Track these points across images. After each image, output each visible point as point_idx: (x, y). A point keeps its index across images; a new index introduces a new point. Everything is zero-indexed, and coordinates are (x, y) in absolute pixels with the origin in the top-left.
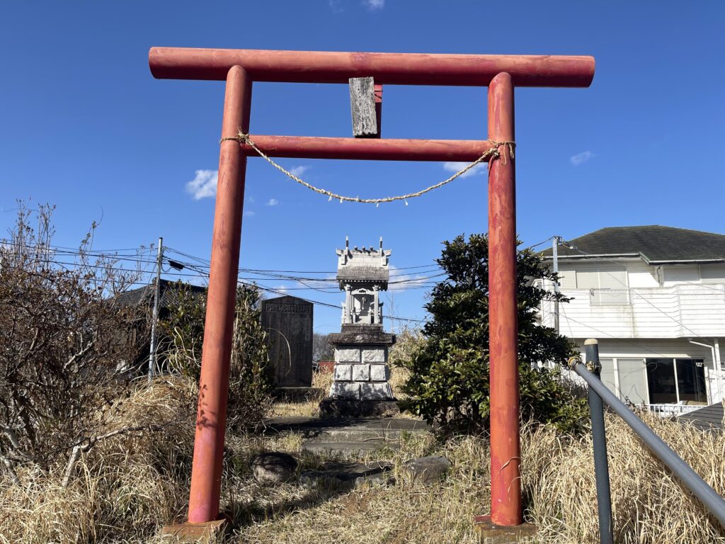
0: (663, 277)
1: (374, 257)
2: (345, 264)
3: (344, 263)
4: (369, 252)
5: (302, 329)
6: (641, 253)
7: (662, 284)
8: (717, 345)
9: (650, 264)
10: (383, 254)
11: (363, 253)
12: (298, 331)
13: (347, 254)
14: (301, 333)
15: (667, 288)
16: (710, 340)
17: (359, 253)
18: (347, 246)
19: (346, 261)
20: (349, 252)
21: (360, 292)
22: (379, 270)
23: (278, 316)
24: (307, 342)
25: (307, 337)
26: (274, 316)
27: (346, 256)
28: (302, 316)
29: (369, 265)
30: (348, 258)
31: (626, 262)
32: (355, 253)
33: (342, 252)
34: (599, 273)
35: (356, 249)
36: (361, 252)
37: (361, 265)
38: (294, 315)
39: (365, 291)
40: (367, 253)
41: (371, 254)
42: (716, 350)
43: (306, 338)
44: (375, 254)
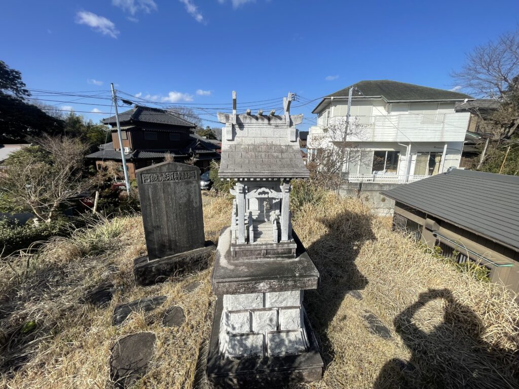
0: (391, 109)
1: (277, 126)
2: (233, 140)
3: (230, 137)
4: (269, 119)
5: (190, 196)
6: (383, 96)
7: (389, 113)
8: (410, 146)
9: (388, 102)
10: (291, 124)
11: (260, 121)
12: (185, 199)
13: (235, 122)
14: (189, 200)
15: (393, 116)
16: (407, 143)
17: (254, 121)
18: (235, 108)
19: (234, 133)
20: (238, 119)
21: (260, 194)
22: (287, 151)
23: (159, 187)
24: (196, 208)
25: (196, 203)
26: (155, 187)
27: (233, 126)
28: (188, 183)
29: (270, 141)
30: (237, 129)
31: (373, 101)
32: (248, 120)
33: (227, 118)
34: (359, 106)
35: (249, 114)
36: (257, 119)
37: (258, 141)
38: (178, 183)
39: (268, 193)
40: (266, 121)
41: (272, 122)
42: (409, 148)
43: (194, 204)
44: (278, 121)
